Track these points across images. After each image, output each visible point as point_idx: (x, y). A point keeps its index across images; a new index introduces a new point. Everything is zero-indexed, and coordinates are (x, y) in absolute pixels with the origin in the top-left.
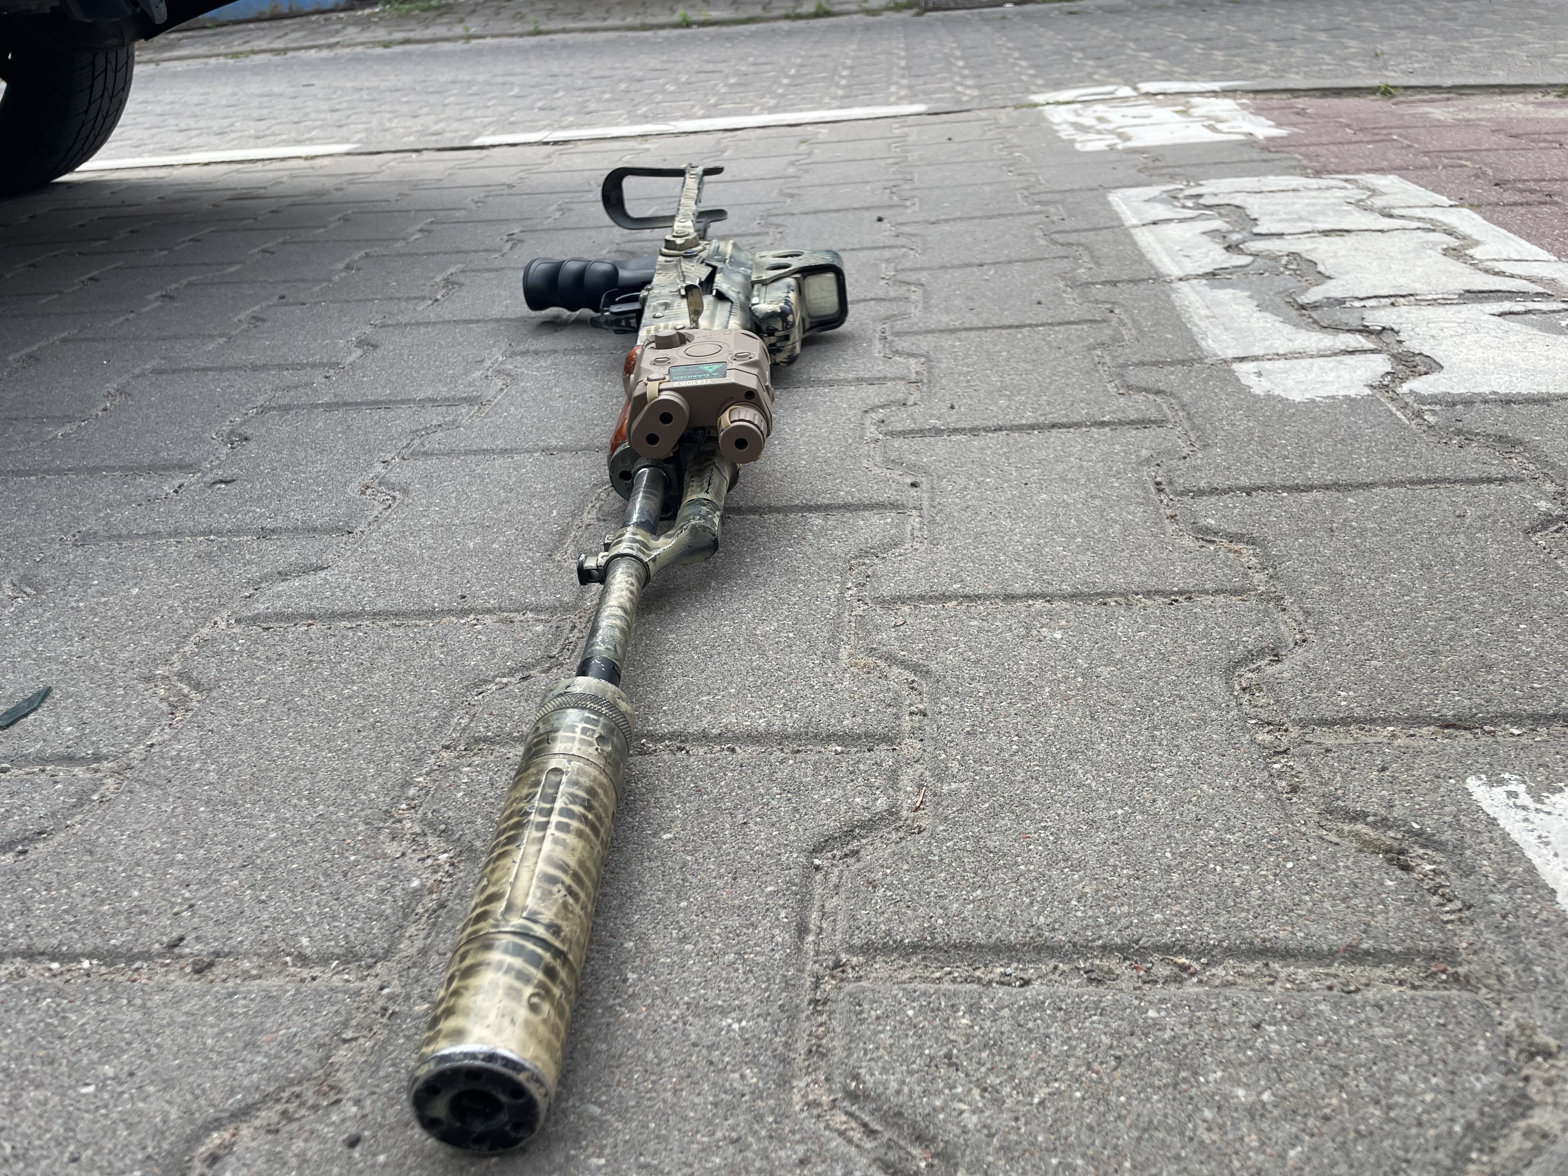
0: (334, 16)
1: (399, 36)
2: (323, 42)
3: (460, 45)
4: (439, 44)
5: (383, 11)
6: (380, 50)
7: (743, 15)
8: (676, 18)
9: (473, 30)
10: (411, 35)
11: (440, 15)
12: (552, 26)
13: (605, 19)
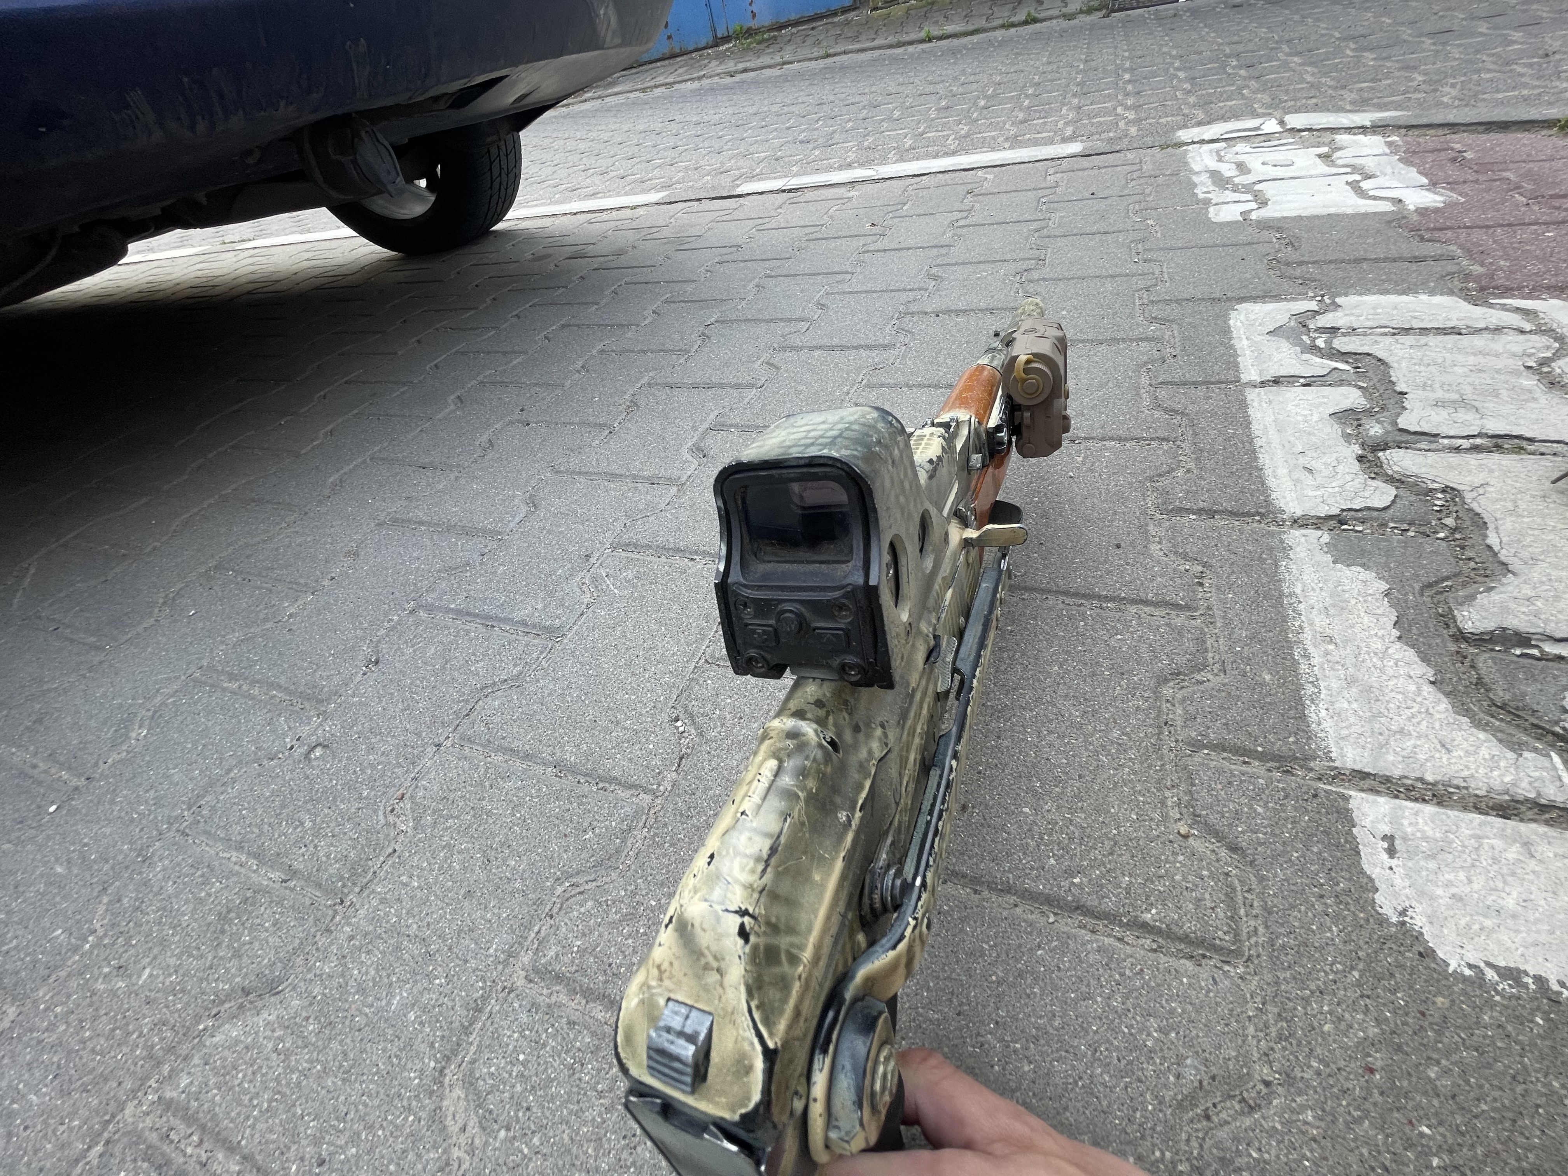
0: (705, 52)
1: (741, 66)
2: (695, 75)
3: (776, 72)
4: (764, 71)
5: (734, 46)
6: (728, 80)
7: (971, 28)
8: (923, 34)
9: (787, 58)
10: (748, 65)
11: (768, 47)
12: (838, 49)
13: (874, 39)
